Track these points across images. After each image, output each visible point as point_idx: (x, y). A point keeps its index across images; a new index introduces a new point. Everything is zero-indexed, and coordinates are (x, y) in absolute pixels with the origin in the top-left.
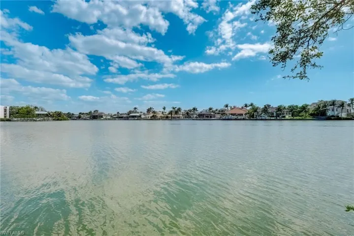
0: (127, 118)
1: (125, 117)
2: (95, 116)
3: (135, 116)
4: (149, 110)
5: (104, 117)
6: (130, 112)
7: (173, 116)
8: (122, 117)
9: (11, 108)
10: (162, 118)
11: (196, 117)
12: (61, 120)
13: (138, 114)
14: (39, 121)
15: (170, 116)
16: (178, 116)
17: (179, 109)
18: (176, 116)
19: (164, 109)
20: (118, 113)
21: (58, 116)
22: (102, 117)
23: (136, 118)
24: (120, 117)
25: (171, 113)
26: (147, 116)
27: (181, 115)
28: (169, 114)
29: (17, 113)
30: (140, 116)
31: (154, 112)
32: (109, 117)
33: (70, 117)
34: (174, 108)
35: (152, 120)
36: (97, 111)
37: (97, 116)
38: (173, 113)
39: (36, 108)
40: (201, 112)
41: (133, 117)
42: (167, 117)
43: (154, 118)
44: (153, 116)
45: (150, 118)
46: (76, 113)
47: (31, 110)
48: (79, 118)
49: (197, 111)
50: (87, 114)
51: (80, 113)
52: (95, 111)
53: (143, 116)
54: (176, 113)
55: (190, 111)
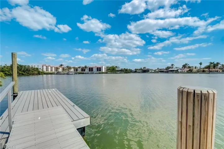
0: (167, 72)
1: (165, 71)
2: (145, 71)
4: (184, 66)
5: (150, 71)
6: (168, 68)
7: (210, 70)
8: (163, 71)
9: (107, 67)
10: (198, 72)
12: (127, 73)
14: (119, 73)
15: (207, 70)
16: (216, 70)
17: (218, 64)
18: (214, 70)
19: (201, 64)
20: (158, 68)
21: (126, 71)
22: (149, 71)
23: (174, 72)
24: (161, 71)
25: (208, 67)
26: (184, 70)
27: (219, 69)
29: (109, 70)
30: (177, 70)
31: (189, 67)
32: (154, 71)
33: (131, 72)
34: (211, 63)
35: (188, 73)
36: (145, 67)
37: (146, 71)
38: (211, 67)
39: (116, 67)
41: (171, 71)
42: (204, 71)
43: (190, 71)
44: (190, 70)
45: (186, 72)
46: (133, 69)
47: (114, 68)
48: (136, 71)
50: (139, 69)
51: (135, 69)
52: (144, 68)
53: (179, 71)
54: (214, 67)
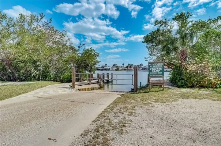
0: (102, 70)
3: (107, 69)
4: (114, 66)
6: (103, 67)
7: (128, 69)
8: (99, 70)
10: (122, 70)
11: (142, 70)
13: (108, 68)
15: (127, 69)
16: (131, 69)
17: (132, 65)
18: (130, 69)
19: (123, 65)
23: (107, 70)
25: (127, 67)
26: (113, 69)
27: (133, 69)
28: (126, 68)
30: (109, 69)
31: (117, 67)
34: (129, 65)
35: (116, 71)
38: (129, 67)
40: (145, 67)
41: (105, 69)
42: (125, 70)
43: (117, 70)
49: (142, 66)
53: (111, 69)
54: (130, 67)
55: (138, 66)
